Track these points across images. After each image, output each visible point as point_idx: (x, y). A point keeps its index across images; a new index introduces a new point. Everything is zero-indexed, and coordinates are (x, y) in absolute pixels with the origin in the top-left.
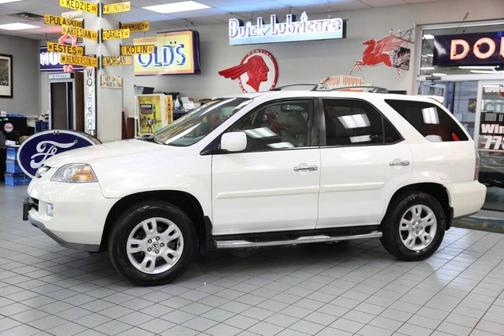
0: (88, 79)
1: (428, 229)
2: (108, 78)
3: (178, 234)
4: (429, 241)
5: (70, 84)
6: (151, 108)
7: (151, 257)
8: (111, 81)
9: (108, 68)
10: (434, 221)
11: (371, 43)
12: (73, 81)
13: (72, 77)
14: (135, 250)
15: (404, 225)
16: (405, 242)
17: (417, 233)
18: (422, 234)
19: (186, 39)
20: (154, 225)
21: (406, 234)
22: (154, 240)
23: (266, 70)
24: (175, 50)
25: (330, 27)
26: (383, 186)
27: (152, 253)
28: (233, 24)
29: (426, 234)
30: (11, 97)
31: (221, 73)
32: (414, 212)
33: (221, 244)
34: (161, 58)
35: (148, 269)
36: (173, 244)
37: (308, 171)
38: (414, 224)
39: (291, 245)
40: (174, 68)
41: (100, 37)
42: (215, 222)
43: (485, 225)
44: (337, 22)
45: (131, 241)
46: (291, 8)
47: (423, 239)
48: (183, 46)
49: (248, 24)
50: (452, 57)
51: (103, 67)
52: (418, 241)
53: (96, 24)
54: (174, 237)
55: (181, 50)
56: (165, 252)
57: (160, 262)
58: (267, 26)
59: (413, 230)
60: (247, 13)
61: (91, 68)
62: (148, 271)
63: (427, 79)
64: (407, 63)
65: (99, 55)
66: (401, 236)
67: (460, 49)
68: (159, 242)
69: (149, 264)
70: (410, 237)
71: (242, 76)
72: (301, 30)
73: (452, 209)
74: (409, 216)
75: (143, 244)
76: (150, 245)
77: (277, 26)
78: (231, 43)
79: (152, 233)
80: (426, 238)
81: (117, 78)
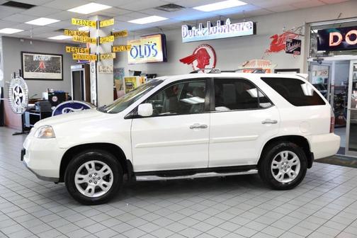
0: (93, 69)
1: (294, 168)
2: (103, 67)
3: (110, 171)
4: (294, 177)
5: (82, 72)
6: (131, 85)
7: (92, 186)
8: (106, 68)
9: (103, 61)
10: (298, 163)
11: (276, 37)
12: (84, 70)
13: (83, 67)
14: (81, 182)
15: (275, 165)
16: (276, 177)
17: (285, 170)
18: (289, 171)
19: (157, 40)
20: (93, 165)
21: (276, 171)
22: (93, 175)
23: (209, 57)
24: (151, 47)
25: (245, 28)
26: (257, 138)
27: (93, 184)
28: (185, 29)
29: (292, 171)
30: (62, 80)
31: (181, 61)
32: (282, 156)
33: (139, 178)
34: (143, 53)
35: (89, 194)
36: (107, 178)
37: (200, 129)
38: (283, 164)
39: (190, 179)
40: (151, 59)
41: (98, 42)
42: (134, 163)
43: (354, 162)
44: (250, 24)
45: (78, 175)
46: (221, 16)
47: (290, 175)
48: (155, 44)
49: (193, 28)
50: (330, 45)
51: (100, 60)
52: (286, 176)
53: (96, 34)
54: (107, 173)
55: (155, 47)
56: (101, 183)
57: (98, 189)
58: (205, 29)
59: (282, 168)
60: (194, 21)
61: (93, 61)
62: (89, 195)
63: (314, 60)
64: (299, 49)
65: (98, 53)
66: (273, 173)
67: (336, 38)
68: (97, 176)
69: (90, 191)
70: (280, 173)
71: (194, 62)
72: (227, 30)
73: (312, 153)
74: (279, 159)
75: (86, 178)
76: (91, 178)
77: (211, 28)
78: (184, 41)
79: (92, 171)
80: (292, 174)
81: (109, 66)
